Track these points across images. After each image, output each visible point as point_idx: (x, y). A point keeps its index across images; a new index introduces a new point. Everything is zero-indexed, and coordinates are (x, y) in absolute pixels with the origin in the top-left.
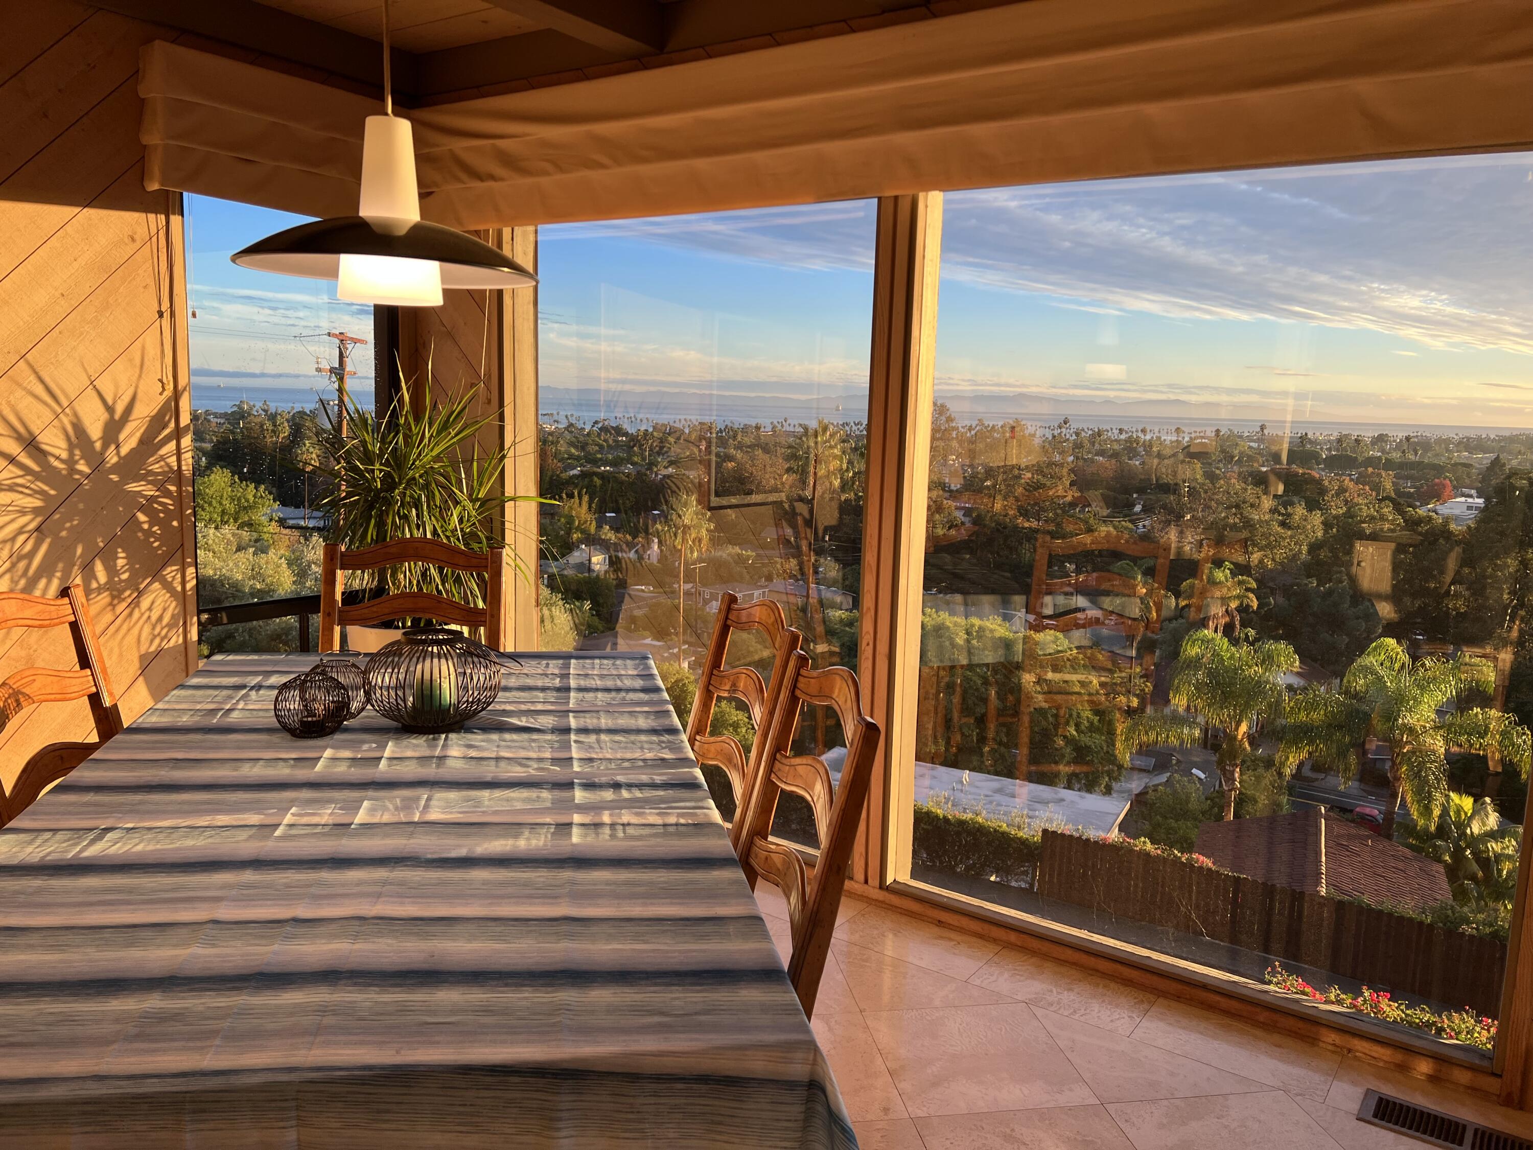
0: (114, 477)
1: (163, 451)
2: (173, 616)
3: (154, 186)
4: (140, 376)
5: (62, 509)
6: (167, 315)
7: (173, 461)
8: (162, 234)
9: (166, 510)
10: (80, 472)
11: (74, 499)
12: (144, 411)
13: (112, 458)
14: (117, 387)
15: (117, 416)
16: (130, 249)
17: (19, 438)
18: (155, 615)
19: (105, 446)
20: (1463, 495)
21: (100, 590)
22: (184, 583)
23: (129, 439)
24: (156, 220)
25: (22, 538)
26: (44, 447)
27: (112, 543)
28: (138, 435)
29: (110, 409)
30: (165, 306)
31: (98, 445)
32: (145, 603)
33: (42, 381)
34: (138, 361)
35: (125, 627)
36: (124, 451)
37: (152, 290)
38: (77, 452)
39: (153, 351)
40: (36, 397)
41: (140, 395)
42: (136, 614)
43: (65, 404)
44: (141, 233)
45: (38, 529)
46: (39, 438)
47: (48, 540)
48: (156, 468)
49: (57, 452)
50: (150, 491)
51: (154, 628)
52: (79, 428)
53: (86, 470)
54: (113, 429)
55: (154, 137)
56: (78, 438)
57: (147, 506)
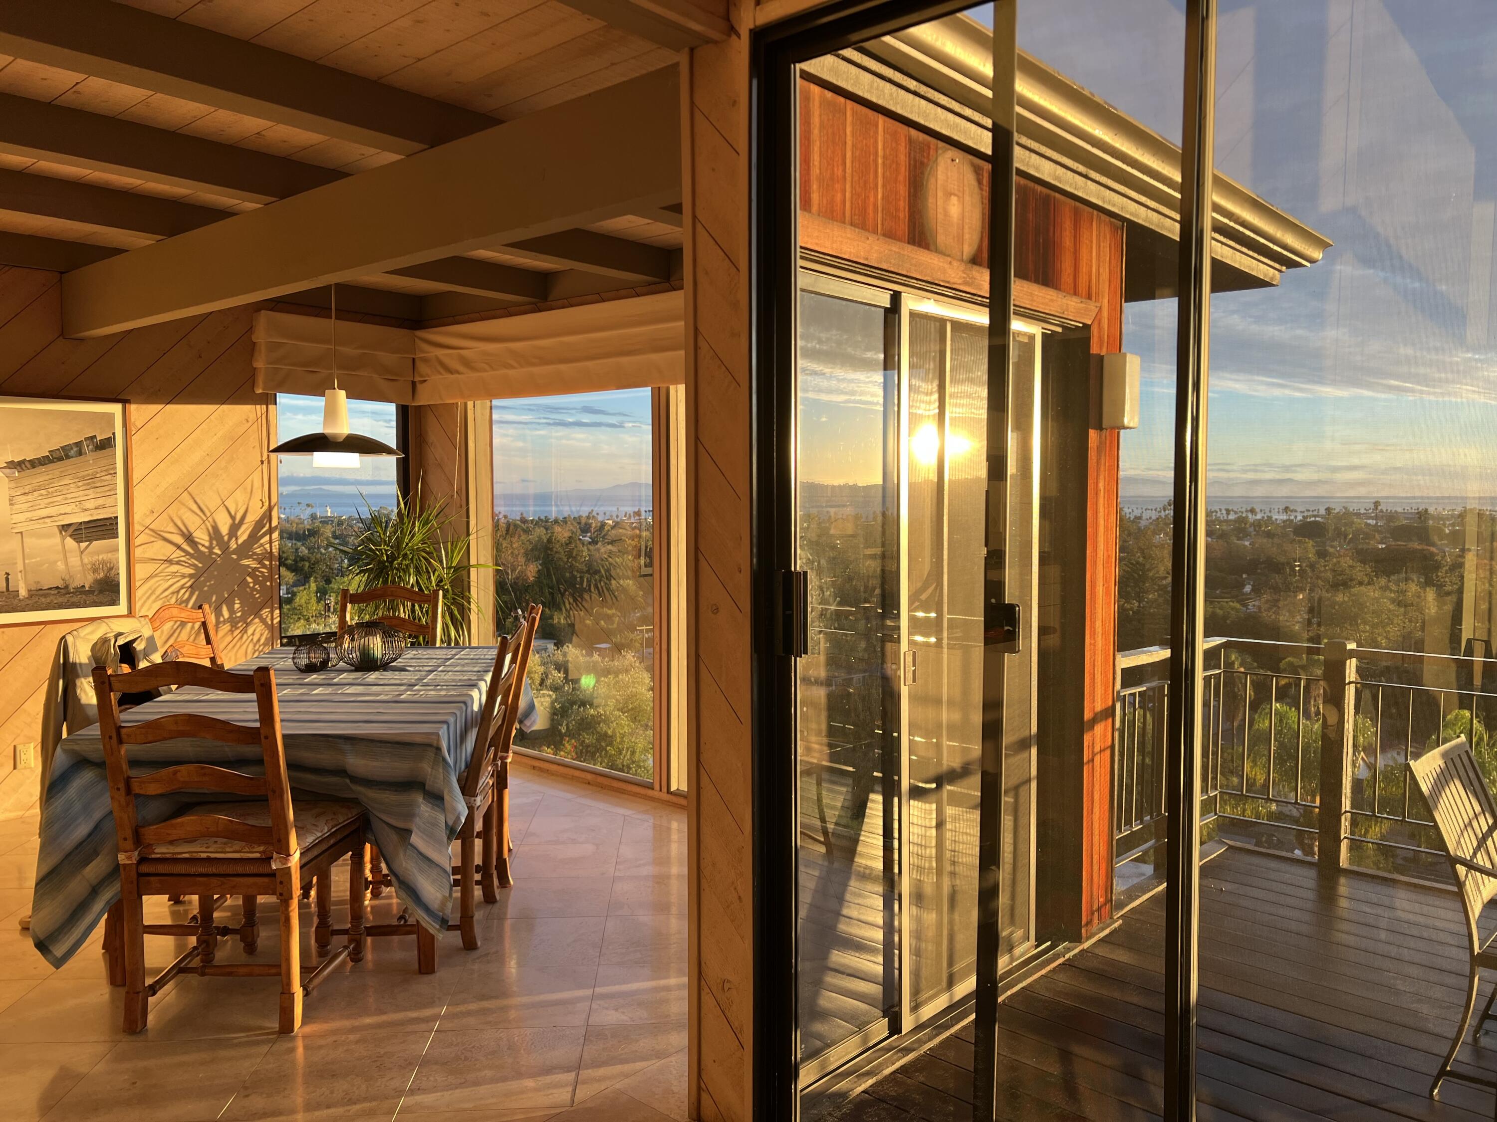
0: (234, 556)
1: (262, 541)
2: (266, 639)
3: (259, 391)
4: (250, 499)
5: (205, 575)
6: (266, 463)
7: (268, 546)
8: (264, 416)
9: (263, 576)
10: (216, 554)
11: (212, 569)
12: (251, 519)
13: (233, 545)
14: (237, 505)
15: (237, 522)
16: (245, 426)
17: (183, 534)
18: (255, 639)
19: (230, 539)
21: (224, 622)
22: (272, 619)
23: (243, 535)
24: (260, 409)
25: (184, 590)
26: (197, 540)
27: (232, 594)
28: (248, 532)
29: (233, 518)
30: (265, 456)
31: (226, 538)
32: (250, 631)
33: (196, 502)
34: (249, 490)
35: (238, 645)
36: (240, 541)
37: (258, 450)
38: (214, 542)
39: (257, 484)
40: (193, 512)
41: (250, 509)
42: (245, 637)
43: (208, 514)
44: (252, 417)
45: (191, 586)
46: (194, 535)
47: (197, 593)
48: (258, 551)
49: (203, 542)
50: (254, 565)
51: (255, 646)
52: (216, 528)
53: (219, 552)
54: (234, 529)
55: (260, 363)
56: (215, 534)
57: (253, 573)
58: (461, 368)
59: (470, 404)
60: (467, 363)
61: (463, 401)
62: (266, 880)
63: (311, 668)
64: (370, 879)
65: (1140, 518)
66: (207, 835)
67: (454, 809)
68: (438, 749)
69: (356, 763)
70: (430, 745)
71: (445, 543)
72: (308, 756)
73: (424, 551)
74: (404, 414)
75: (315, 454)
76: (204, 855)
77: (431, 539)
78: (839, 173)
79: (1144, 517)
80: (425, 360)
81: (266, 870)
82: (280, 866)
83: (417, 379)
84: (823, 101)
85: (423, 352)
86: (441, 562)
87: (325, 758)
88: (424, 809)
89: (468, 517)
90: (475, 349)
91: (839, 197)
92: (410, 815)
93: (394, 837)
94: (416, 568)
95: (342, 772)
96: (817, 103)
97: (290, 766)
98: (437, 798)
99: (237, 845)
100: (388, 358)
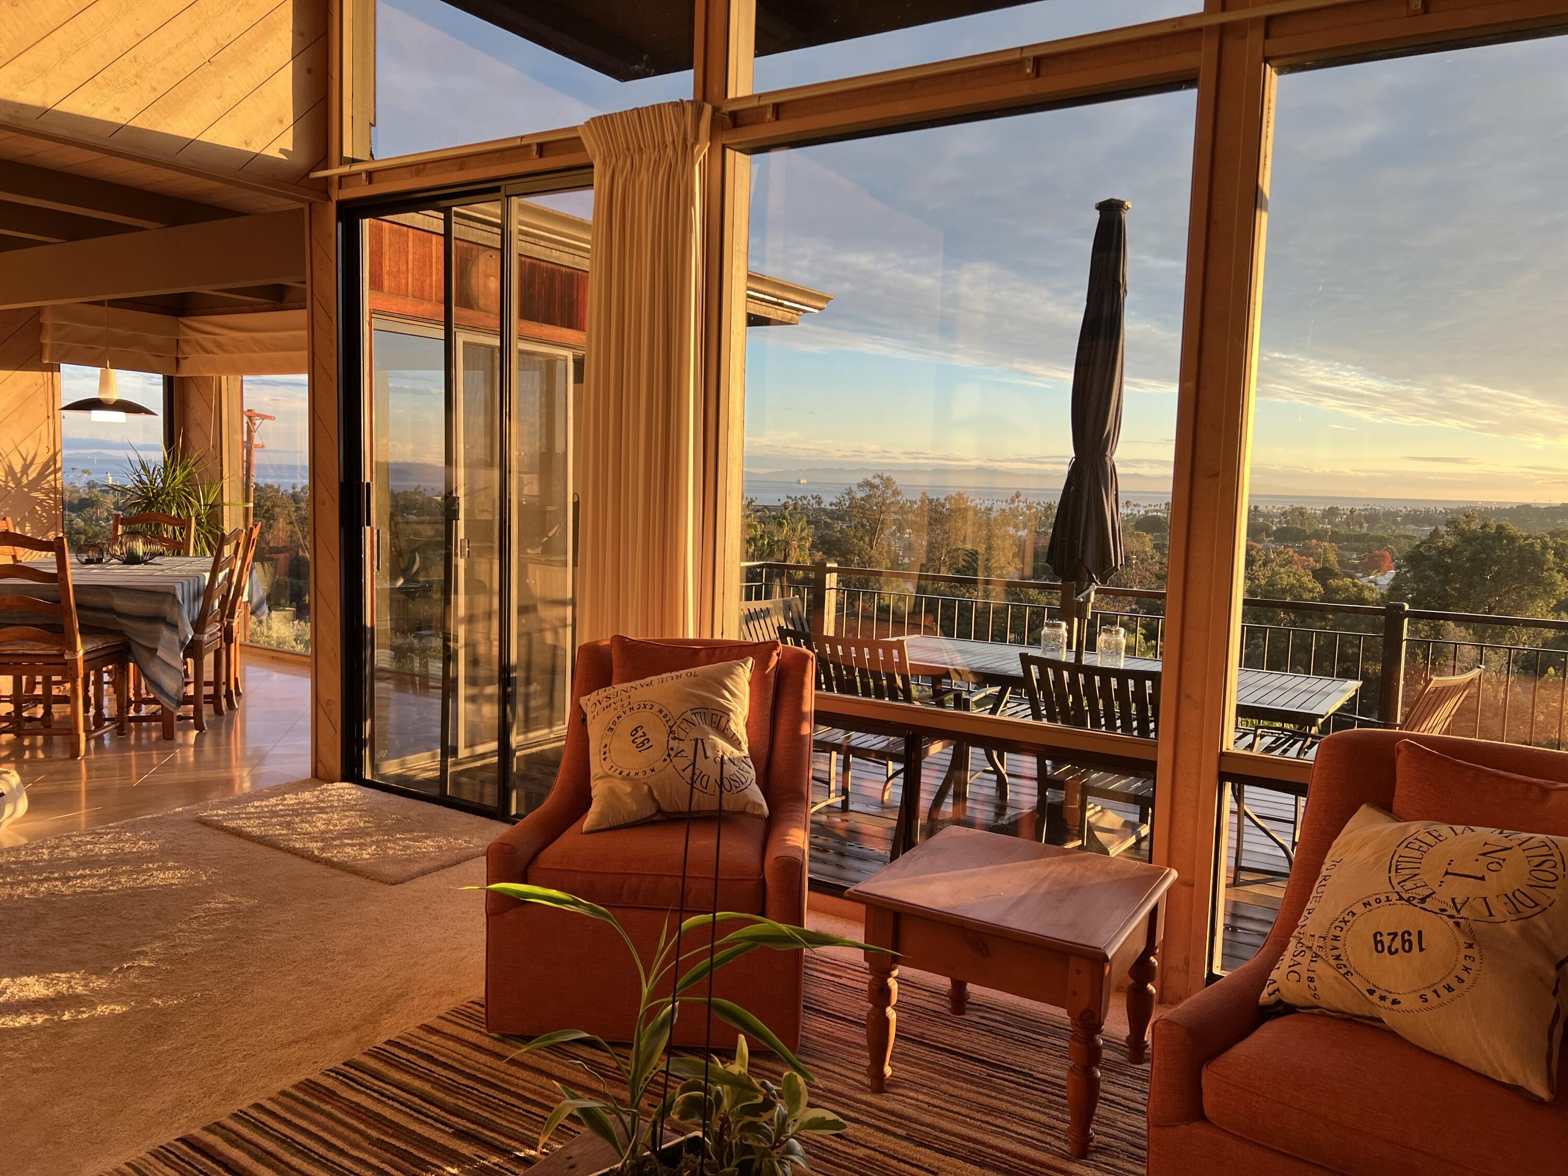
0: (26, 490)
1: (49, 479)
3: (46, 361)
4: (39, 445)
6: (51, 418)
7: (53, 483)
8: (50, 381)
9: (50, 506)
10: (10, 487)
11: (7, 498)
12: (40, 461)
13: (25, 481)
14: (28, 450)
15: (28, 463)
16: (36, 388)
19: (22, 476)
23: (33, 473)
24: (47, 375)
27: (24, 519)
28: (37, 471)
29: (25, 460)
30: (50, 414)
31: (19, 475)
34: (38, 439)
36: (30, 478)
37: (45, 406)
38: (9, 478)
39: (44, 434)
41: (38, 453)
43: (4, 455)
44: (40, 381)
48: (46, 486)
50: (41, 496)
52: (11, 468)
53: (13, 486)
54: (26, 468)
55: (47, 340)
56: (10, 471)
57: (41, 503)
58: (216, 350)
59: (224, 378)
60: (219, 345)
61: (218, 375)
62: (61, 667)
63: (89, 562)
64: (133, 699)
65: (990, 509)
66: (23, 639)
67: (185, 631)
68: (175, 596)
69: (120, 603)
70: (169, 593)
71: (202, 485)
72: (89, 599)
73: (185, 491)
74: (170, 385)
75: (93, 412)
76: (21, 652)
77: (189, 480)
78: (404, 268)
79: (995, 509)
80: (187, 341)
81: (61, 661)
82: (70, 658)
83: (180, 356)
84: (391, 231)
85: (186, 335)
86: (199, 501)
87: (99, 600)
88: (166, 633)
89: (222, 465)
90: (227, 336)
91: (403, 282)
92: (157, 639)
93: (146, 654)
94: (178, 504)
95: (111, 610)
96: (387, 232)
97: (79, 606)
98: (174, 626)
99: (43, 646)
100: (155, 339)
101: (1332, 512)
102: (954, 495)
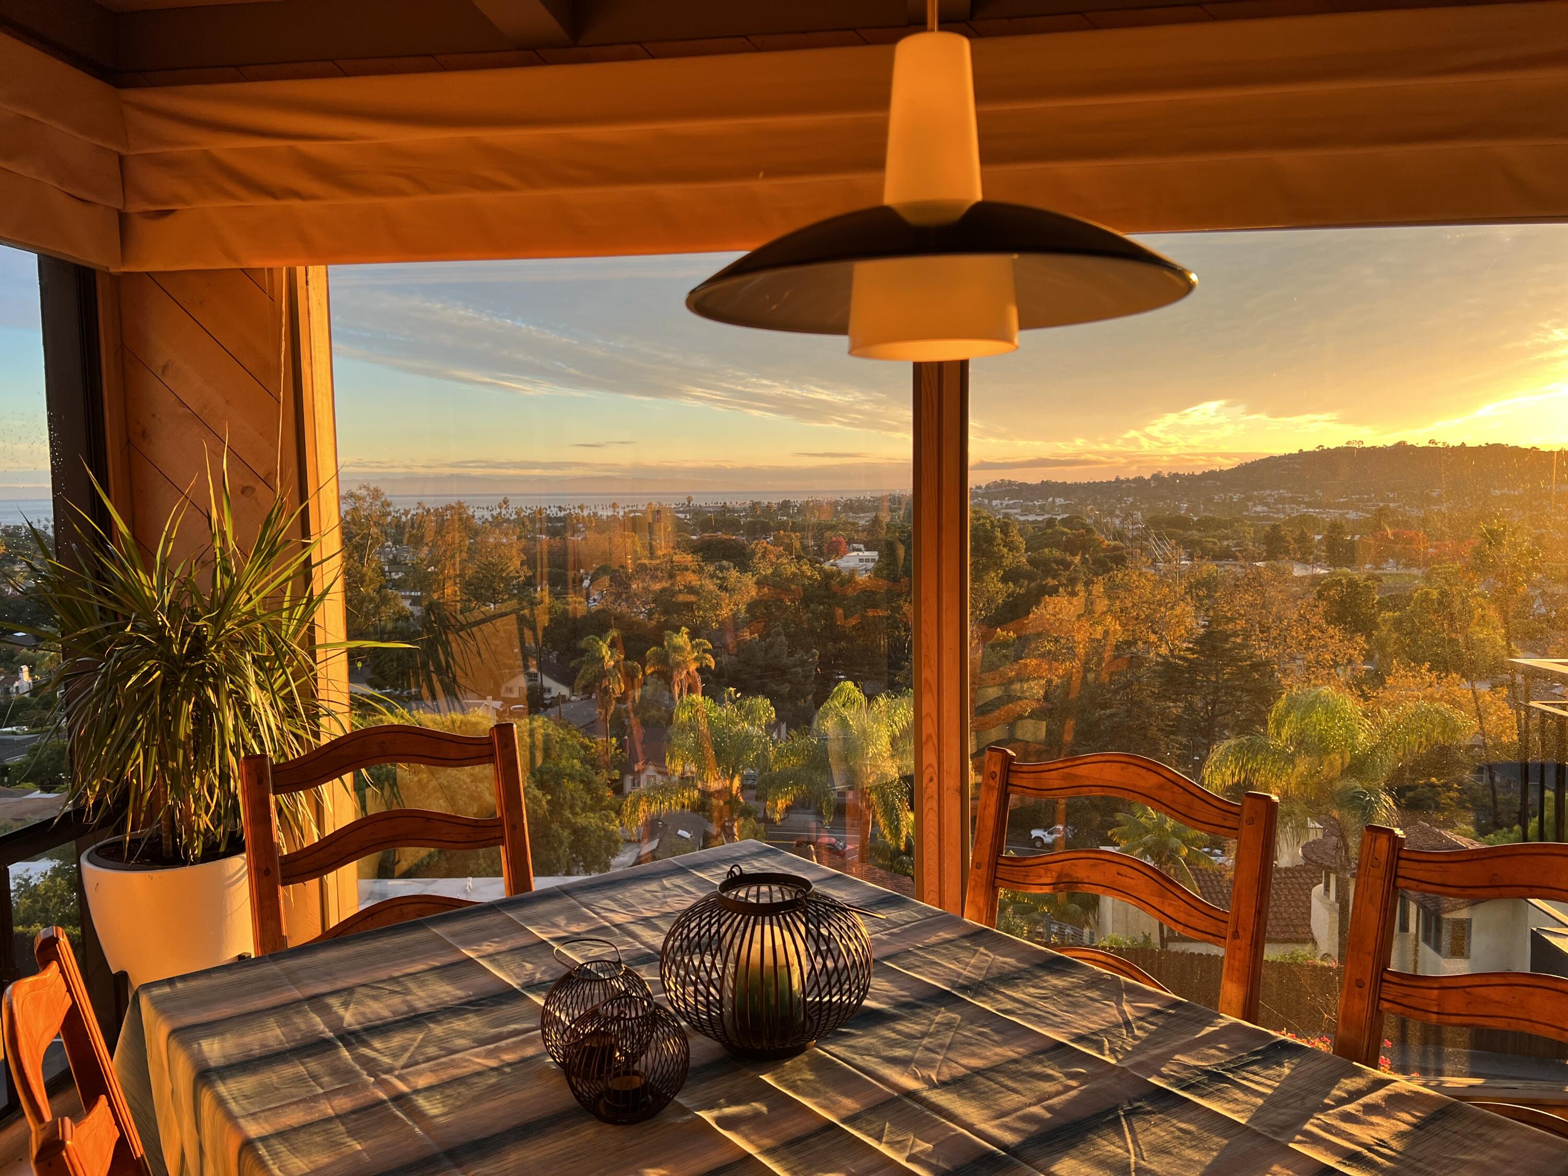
20: (855, 550)
59: (300, 270)
83: (136, 207)
101: (785, 505)
102: (453, 504)
